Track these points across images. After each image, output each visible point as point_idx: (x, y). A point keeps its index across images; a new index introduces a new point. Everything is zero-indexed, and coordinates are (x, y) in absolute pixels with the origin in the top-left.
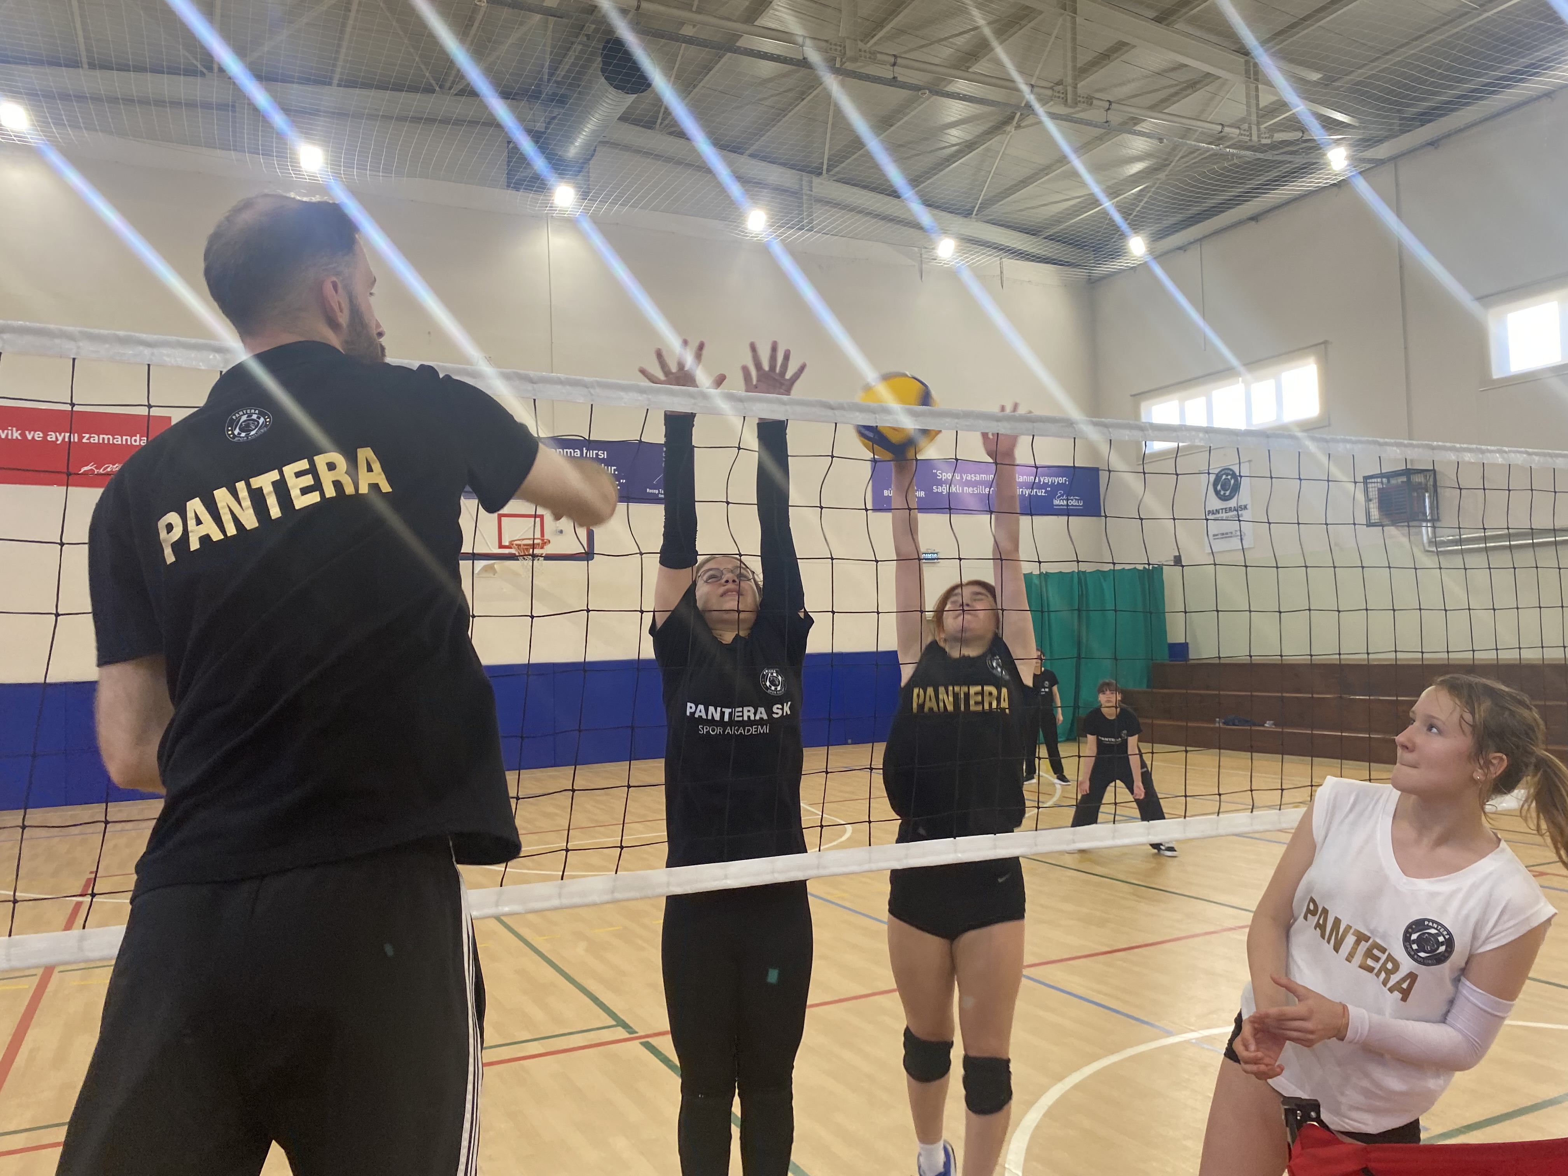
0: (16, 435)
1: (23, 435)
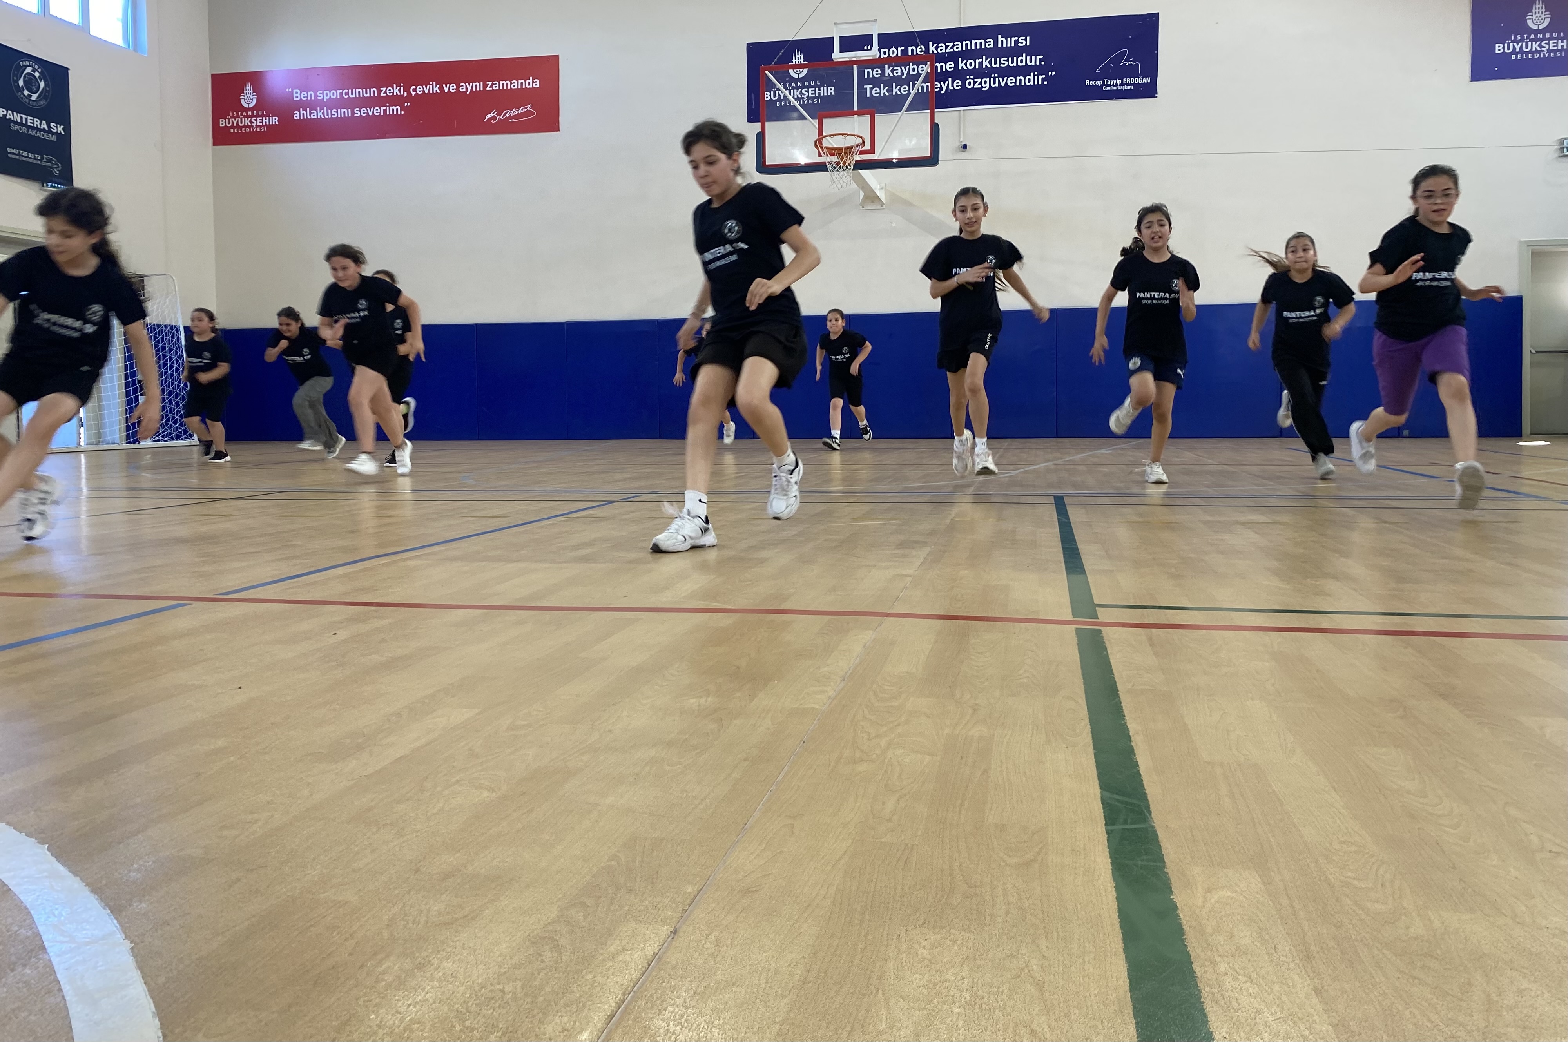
0: (436, 89)
1: (441, 88)
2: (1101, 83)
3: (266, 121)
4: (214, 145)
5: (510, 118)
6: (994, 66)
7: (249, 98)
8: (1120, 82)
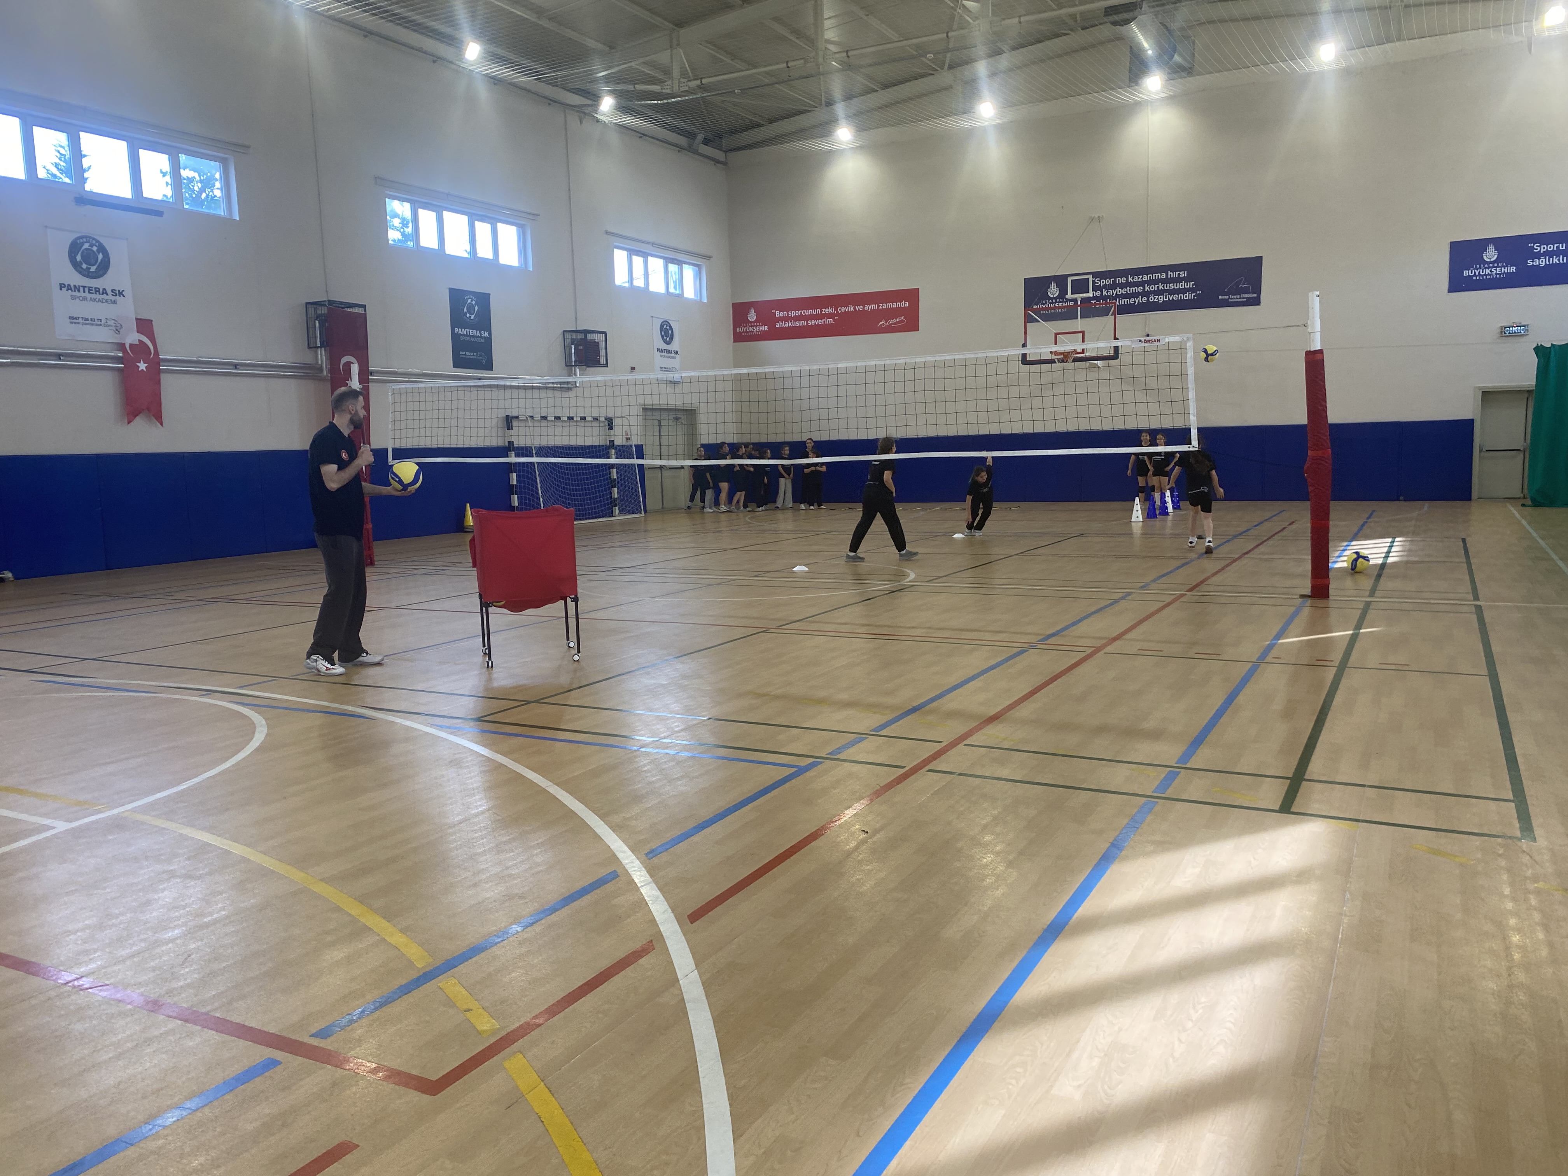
0: (852, 309)
1: (855, 308)
2: (1227, 297)
3: (761, 328)
4: (734, 342)
5: (892, 324)
6: (1165, 288)
7: (752, 316)
8: (1239, 297)
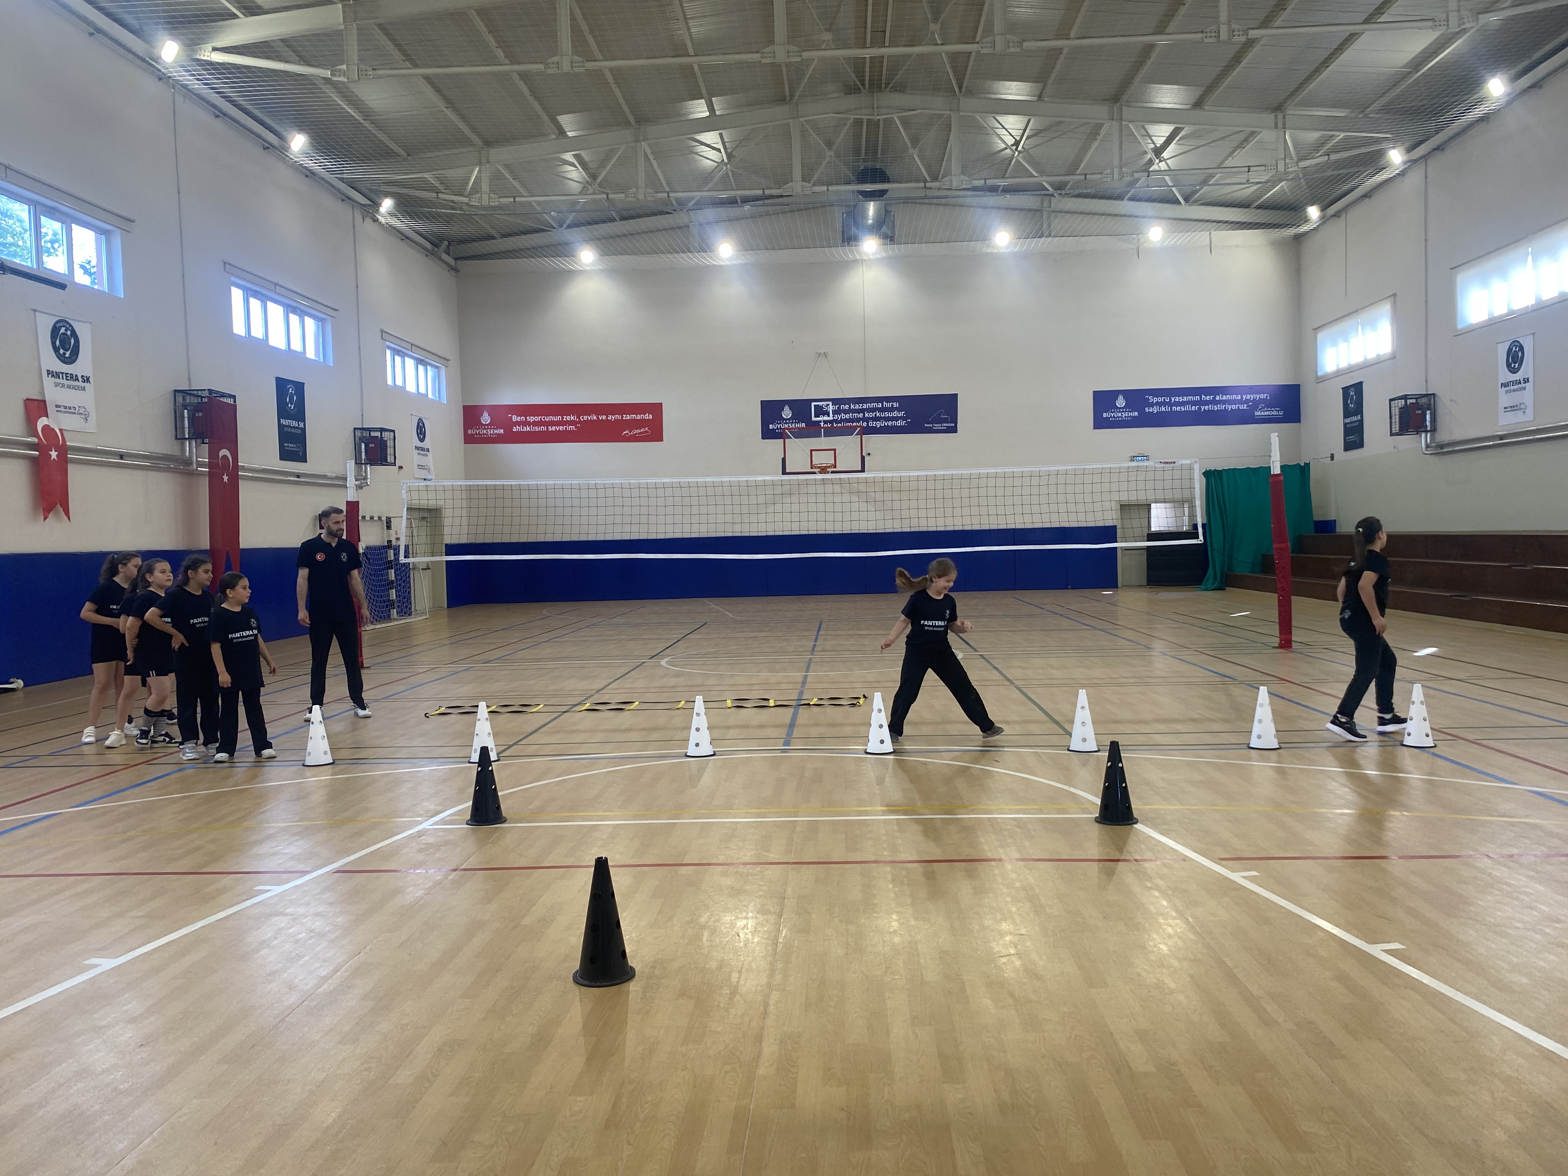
0: (595, 418)
1: (597, 417)
2: (932, 425)
3: (496, 431)
4: (465, 443)
5: (637, 434)
6: (882, 415)
7: (486, 419)
8: (940, 426)
